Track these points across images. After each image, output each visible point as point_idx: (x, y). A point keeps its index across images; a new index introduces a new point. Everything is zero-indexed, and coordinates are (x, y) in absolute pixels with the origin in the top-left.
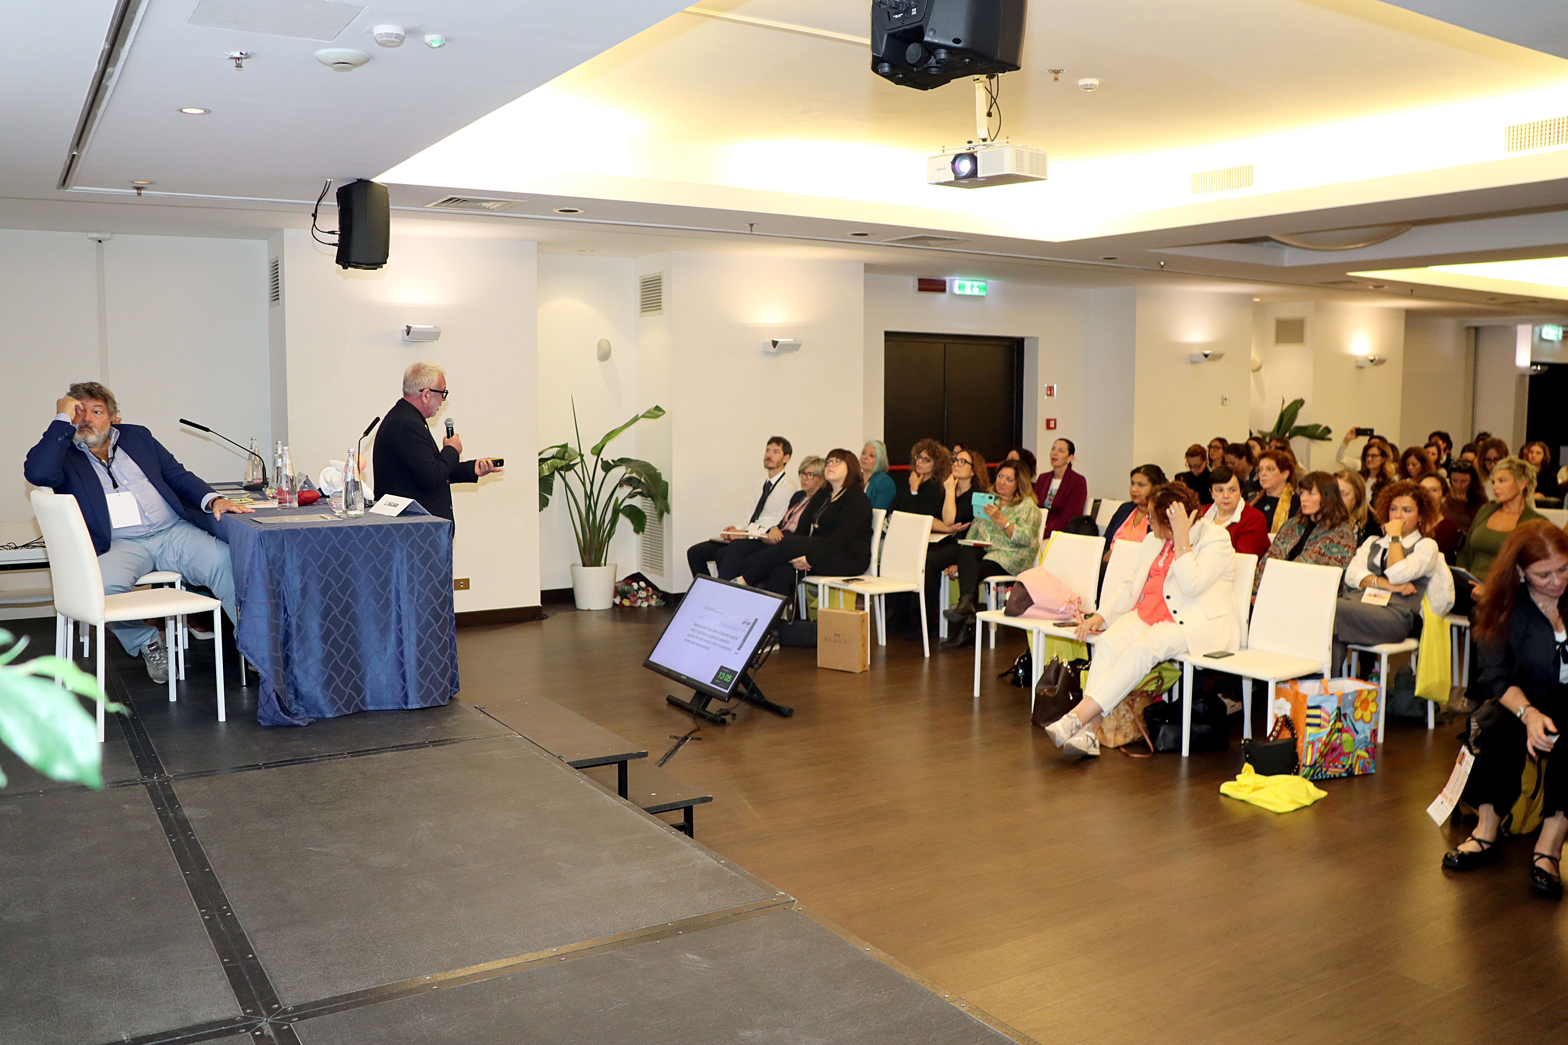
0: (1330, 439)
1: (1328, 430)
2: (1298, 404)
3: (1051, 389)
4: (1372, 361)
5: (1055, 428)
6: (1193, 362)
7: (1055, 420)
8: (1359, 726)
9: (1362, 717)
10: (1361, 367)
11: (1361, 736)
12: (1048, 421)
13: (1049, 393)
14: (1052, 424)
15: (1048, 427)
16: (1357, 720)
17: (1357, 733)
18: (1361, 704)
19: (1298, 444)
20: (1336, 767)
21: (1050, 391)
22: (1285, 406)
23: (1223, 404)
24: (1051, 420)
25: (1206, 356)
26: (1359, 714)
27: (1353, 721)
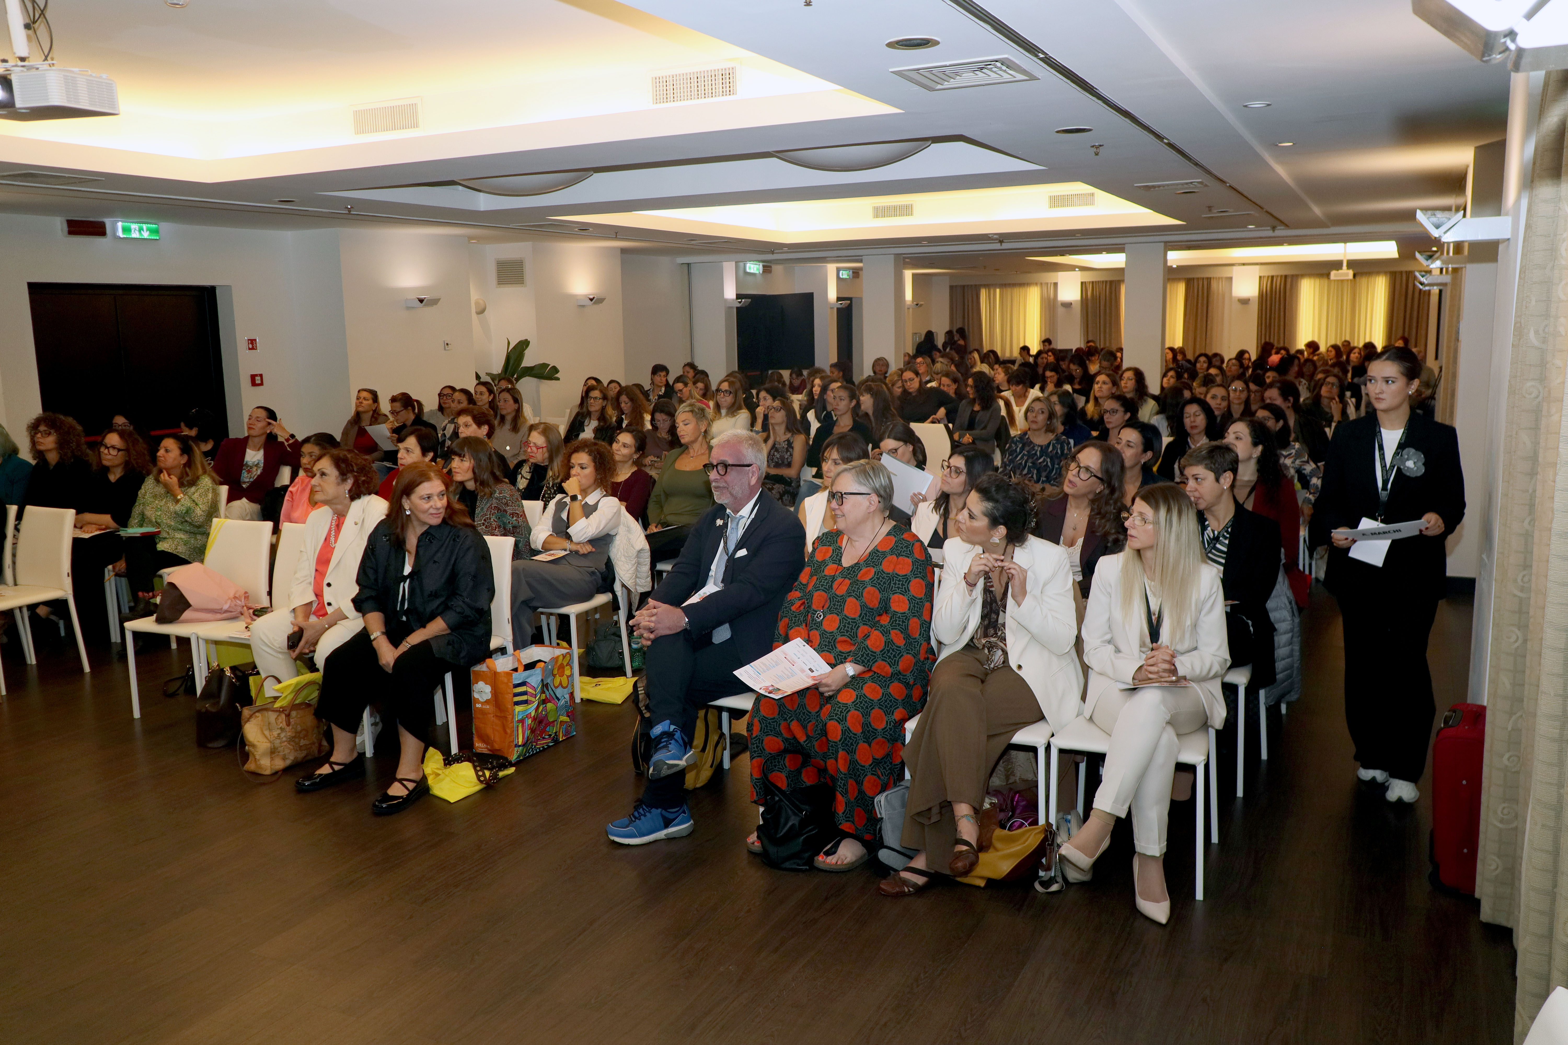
0: (558, 379)
1: (555, 370)
2: (523, 345)
3: (252, 342)
4: (591, 300)
5: (261, 384)
6: (409, 308)
7: (261, 376)
8: (559, 692)
9: (561, 684)
10: (583, 306)
11: (562, 702)
12: (253, 377)
13: (251, 346)
14: (258, 381)
15: (254, 384)
16: (556, 688)
17: (559, 700)
18: (558, 670)
19: (526, 385)
20: (544, 738)
21: (252, 343)
22: (511, 347)
23: (445, 349)
24: (256, 375)
25: (421, 301)
26: (558, 680)
27: (554, 689)
